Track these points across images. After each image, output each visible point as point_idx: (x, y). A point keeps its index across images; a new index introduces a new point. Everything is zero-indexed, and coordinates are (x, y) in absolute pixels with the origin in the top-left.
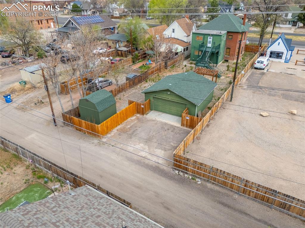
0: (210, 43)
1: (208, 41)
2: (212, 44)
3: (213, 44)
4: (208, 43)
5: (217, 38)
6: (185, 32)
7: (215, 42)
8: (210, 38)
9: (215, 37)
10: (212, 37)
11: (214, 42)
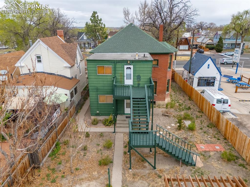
0: (129, 77)
1: (125, 75)
2: (133, 79)
3: (136, 80)
4: (125, 78)
5: (142, 66)
6: (65, 60)
7: (141, 75)
8: (128, 68)
9: (138, 65)
10: (132, 67)
11: (137, 75)
